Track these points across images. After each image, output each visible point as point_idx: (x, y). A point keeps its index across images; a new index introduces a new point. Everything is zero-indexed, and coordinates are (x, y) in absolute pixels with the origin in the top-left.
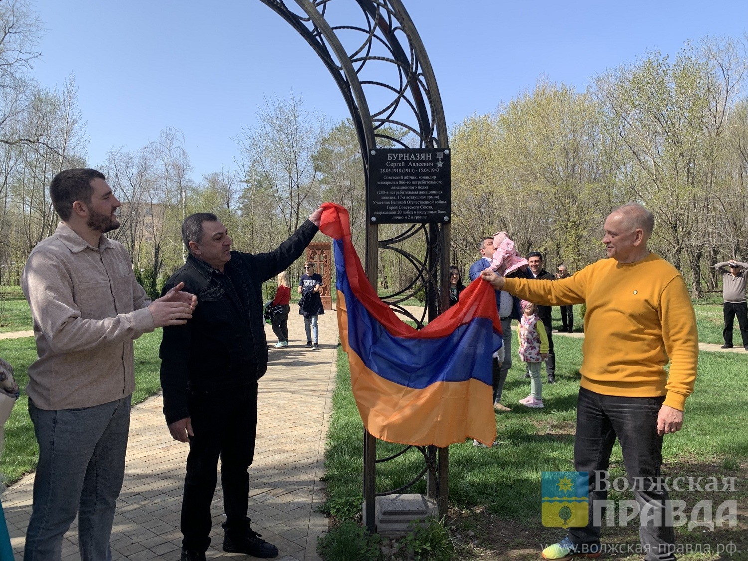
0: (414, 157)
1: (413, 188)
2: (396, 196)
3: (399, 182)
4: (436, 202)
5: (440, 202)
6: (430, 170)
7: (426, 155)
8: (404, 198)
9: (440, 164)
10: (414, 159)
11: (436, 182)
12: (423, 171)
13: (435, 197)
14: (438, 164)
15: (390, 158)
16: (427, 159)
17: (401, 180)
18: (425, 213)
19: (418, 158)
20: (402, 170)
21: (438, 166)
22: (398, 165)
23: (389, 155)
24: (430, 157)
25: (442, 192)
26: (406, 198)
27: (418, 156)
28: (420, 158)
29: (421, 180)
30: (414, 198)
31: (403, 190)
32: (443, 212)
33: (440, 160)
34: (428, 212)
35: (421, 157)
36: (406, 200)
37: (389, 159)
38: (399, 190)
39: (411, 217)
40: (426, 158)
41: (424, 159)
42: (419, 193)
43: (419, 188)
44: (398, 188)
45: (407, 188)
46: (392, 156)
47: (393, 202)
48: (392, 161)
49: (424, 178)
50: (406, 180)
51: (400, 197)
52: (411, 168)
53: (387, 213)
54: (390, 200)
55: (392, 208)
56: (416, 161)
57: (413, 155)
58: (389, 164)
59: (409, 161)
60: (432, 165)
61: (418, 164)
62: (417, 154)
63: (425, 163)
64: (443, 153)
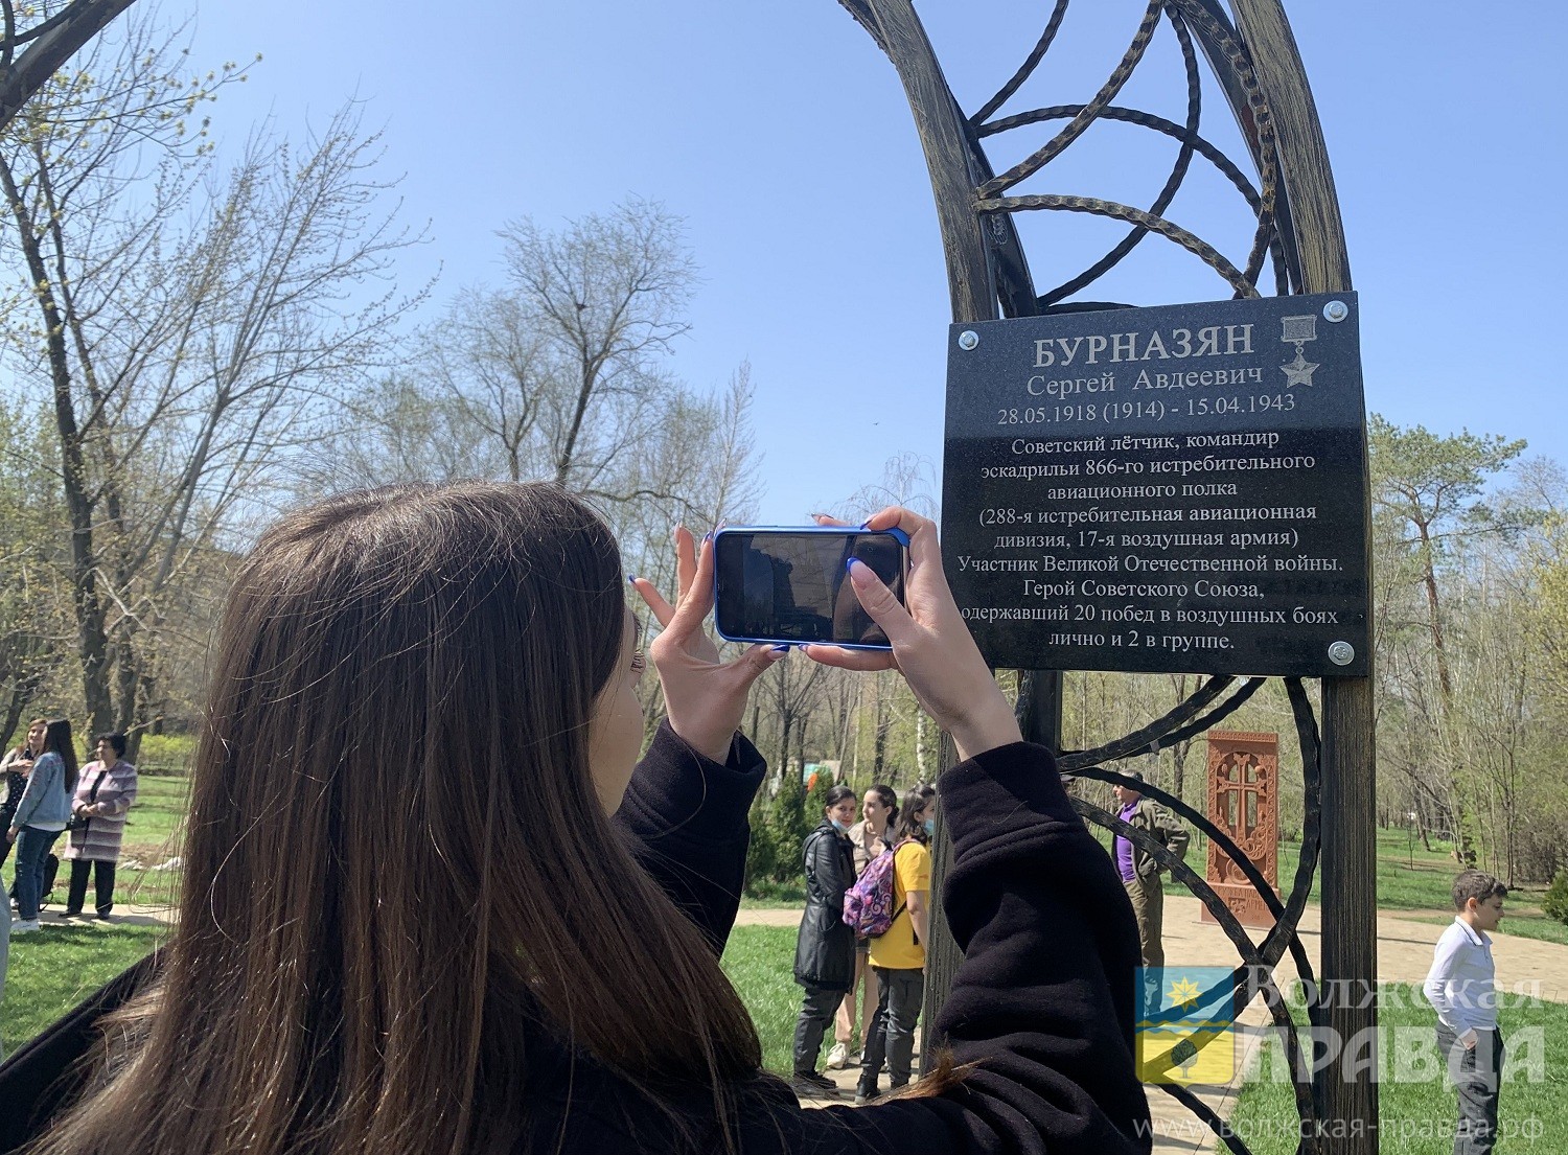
0: (1161, 348)
1: (1157, 491)
2: (1072, 534)
3: (1083, 467)
4: (1280, 565)
5: (1303, 563)
6: (1243, 402)
7: (1223, 335)
8: (1111, 541)
9: (1300, 373)
10: (1164, 355)
11: (1277, 463)
12: (1211, 405)
13: (1273, 539)
14: (1288, 372)
15: (1045, 358)
16: (1231, 351)
17: (1095, 456)
18: (1218, 618)
19: (1181, 349)
20: (1099, 412)
22: (1083, 386)
23: (1039, 343)
24: (1247, 339)
25: (1312, 513)
26: (1118, 541)
27: (1184, 343)
28: (1195, 350)
29: (1196, 453)
30: (1161, 541)
31: (1106, 504)
32: (1321, 617)
33: (1299, 351)
34: (1238, 617)
35: (1196, 344)
36: (1121, 552)
37: (1039, 363)
38: (1084, 505)
39: (1142, 640)
40: (1222, 346)
41: (1215, 352)
42: (1186, 515)
43: (1189, 490)
44: (1083, 494)
45: (1125, 492)
46: (1057, 349)
47: (1051, 564)
48: (1055, 372)
49: (1215, 441)
50: (1121, 457)
51: (1088, 539)
52: (1144, 396)
53: (1023, 614)
54: (1038, 553)
55: (1048, 590)
56: (1170, 367)
57: (1156, 337)
58: (1038, 386)
59: (1138, 366)
60: (1259, 380)
61: (1184, 377)
62: (1175, 333)
63: (1218, 373)
64: (1315, 318)
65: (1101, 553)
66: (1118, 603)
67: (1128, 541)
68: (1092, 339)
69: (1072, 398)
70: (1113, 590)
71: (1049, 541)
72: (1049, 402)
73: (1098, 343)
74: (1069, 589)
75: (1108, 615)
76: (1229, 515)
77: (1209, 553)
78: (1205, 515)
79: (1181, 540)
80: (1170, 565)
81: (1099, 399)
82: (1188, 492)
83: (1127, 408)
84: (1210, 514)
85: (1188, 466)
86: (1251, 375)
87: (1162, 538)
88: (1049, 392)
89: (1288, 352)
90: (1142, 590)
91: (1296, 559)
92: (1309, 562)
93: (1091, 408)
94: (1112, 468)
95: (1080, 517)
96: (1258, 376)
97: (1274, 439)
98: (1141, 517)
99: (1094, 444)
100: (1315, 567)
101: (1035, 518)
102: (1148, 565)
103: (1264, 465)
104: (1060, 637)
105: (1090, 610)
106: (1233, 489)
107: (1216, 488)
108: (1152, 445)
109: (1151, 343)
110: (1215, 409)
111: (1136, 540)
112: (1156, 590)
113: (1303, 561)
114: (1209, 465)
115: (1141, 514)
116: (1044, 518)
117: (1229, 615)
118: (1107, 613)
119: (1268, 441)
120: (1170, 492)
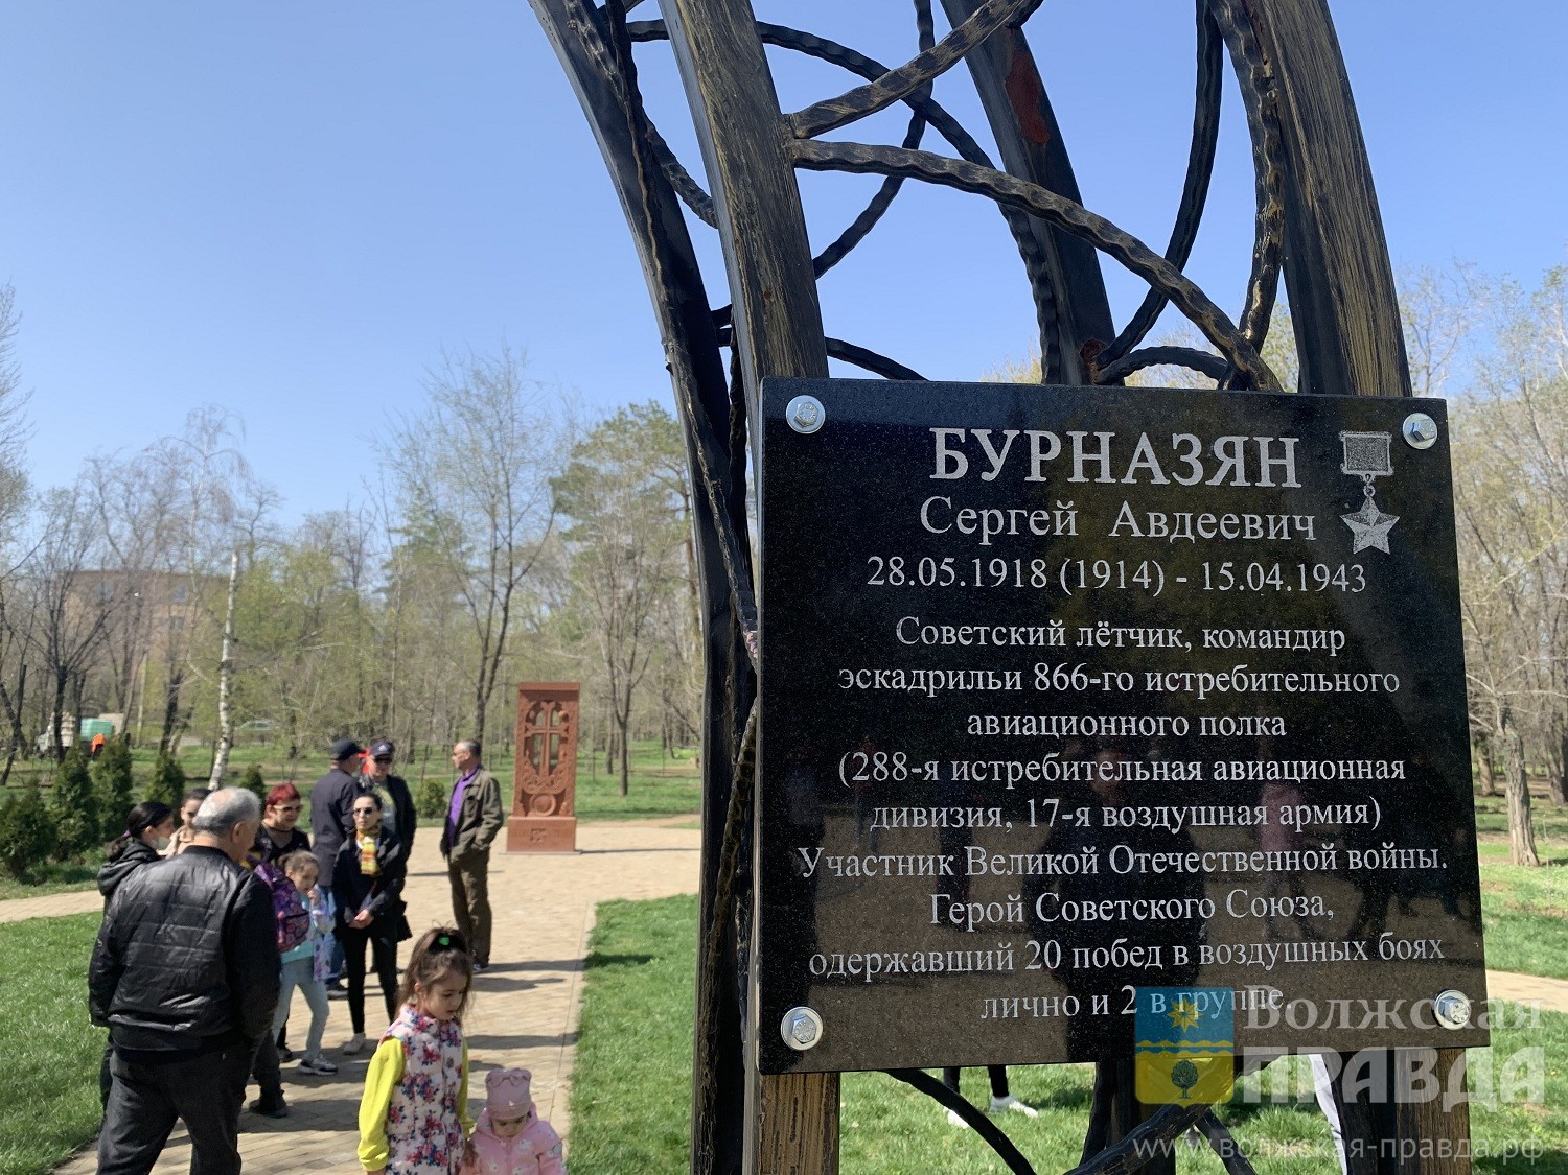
0: (1153, 463)
1: (1158, 726)
2: (1013, 804)
3: (1028, 677)
4: (1355, 860)
5: (1390, 857)
6: (1289, 575)
7: (1251, 453)
8: (1084, 817)
9: (1372, 530)
10: (1160, 478)
11: (1344, 683)
12: (1240, 577)
13: (1343, 814)
14: (1354, 526)
15: (951, 464)
16: (1266, 481)
17: (1052, 656)
18: (1264, 954)
19: (1187, 471)
20: (1052, 573)
21: (1360, 545)
22: (1022, 522)
23: (940, 434)
24: (1289, 461)
25: (1399, 771)
26: (1097, 817)
27: (1192, 458)
28: (1210, 470)
29: (1219, 660)
30: (1169, 817)
31: (1072, 749)
32: (1420, 949)
33: (1369, 491)
34: (1296, 954)
35: (1210, 464)
36: (1103, 838)
37: (941, 472)
38: (1032, 749)
40: (1253, 472)
42: (1207, 771)
43: (1213, 726)
44: (1030, 727)
45: (1102, 726)
46: (972, 448)
47: (979, 861)
48: (971, 492)
49: (1248, 639)
50: (1095, 660)
51: (1043, 813)
52: (1127, 551)
53: (931, 962)
54: (953, 841)
55: (974, 914)
56: (1172, 500)
57: (1144, 444)
58: (940, 515)
59: (1117, 494)
60: (1311, 536)
61: (1194, 521)
62: (1177, 439)
63: (1247, 517)
64: (1389, 438)
68: (1035, 436)
69: (1004, 546)
70: (1092, 911)
71: (973, 818)
72: (964, 549)
73: (1045, 446)
74: (1013, 910)
76: (1273, 771)
78: (1238, 771)
79: (1202, 817)
81: (1054, 549)
82: (1209, 730)
83: (1102, 570)
84: (1246, 770)
85: (1206, 682)
86: (1299, 527)
87: (1170, 813)
88: (962, 528)
89: (1350, 495)
90: (1141, 910)
91: (1379, 849)
92: (1398, 855)
93: (1038, 565)
94: (1079, 679)
95: (1027, 771)
96: (1310, 528)
97: (1338, 639)
99: (1046, 633)
100: (1408, 863)
101: (945, 770)
102: (1148, 862)
103: (1325, 686)
104: (1000, 1004)
105: (1052, 949)
106: (1280, 728)
107: (1254, 723)
108: (1146, 641)
109: (1137, 454)
110: (1246, 583)
111: (1128, 816)
112: (1163, 908)
113: (1389, 854)
114: (1240, 682)
115: (1133, 768)
116: (961, 771)
117: (1282, 949)
118: (1081, 954)
119: (1328, 643)
120: (1181, 729)
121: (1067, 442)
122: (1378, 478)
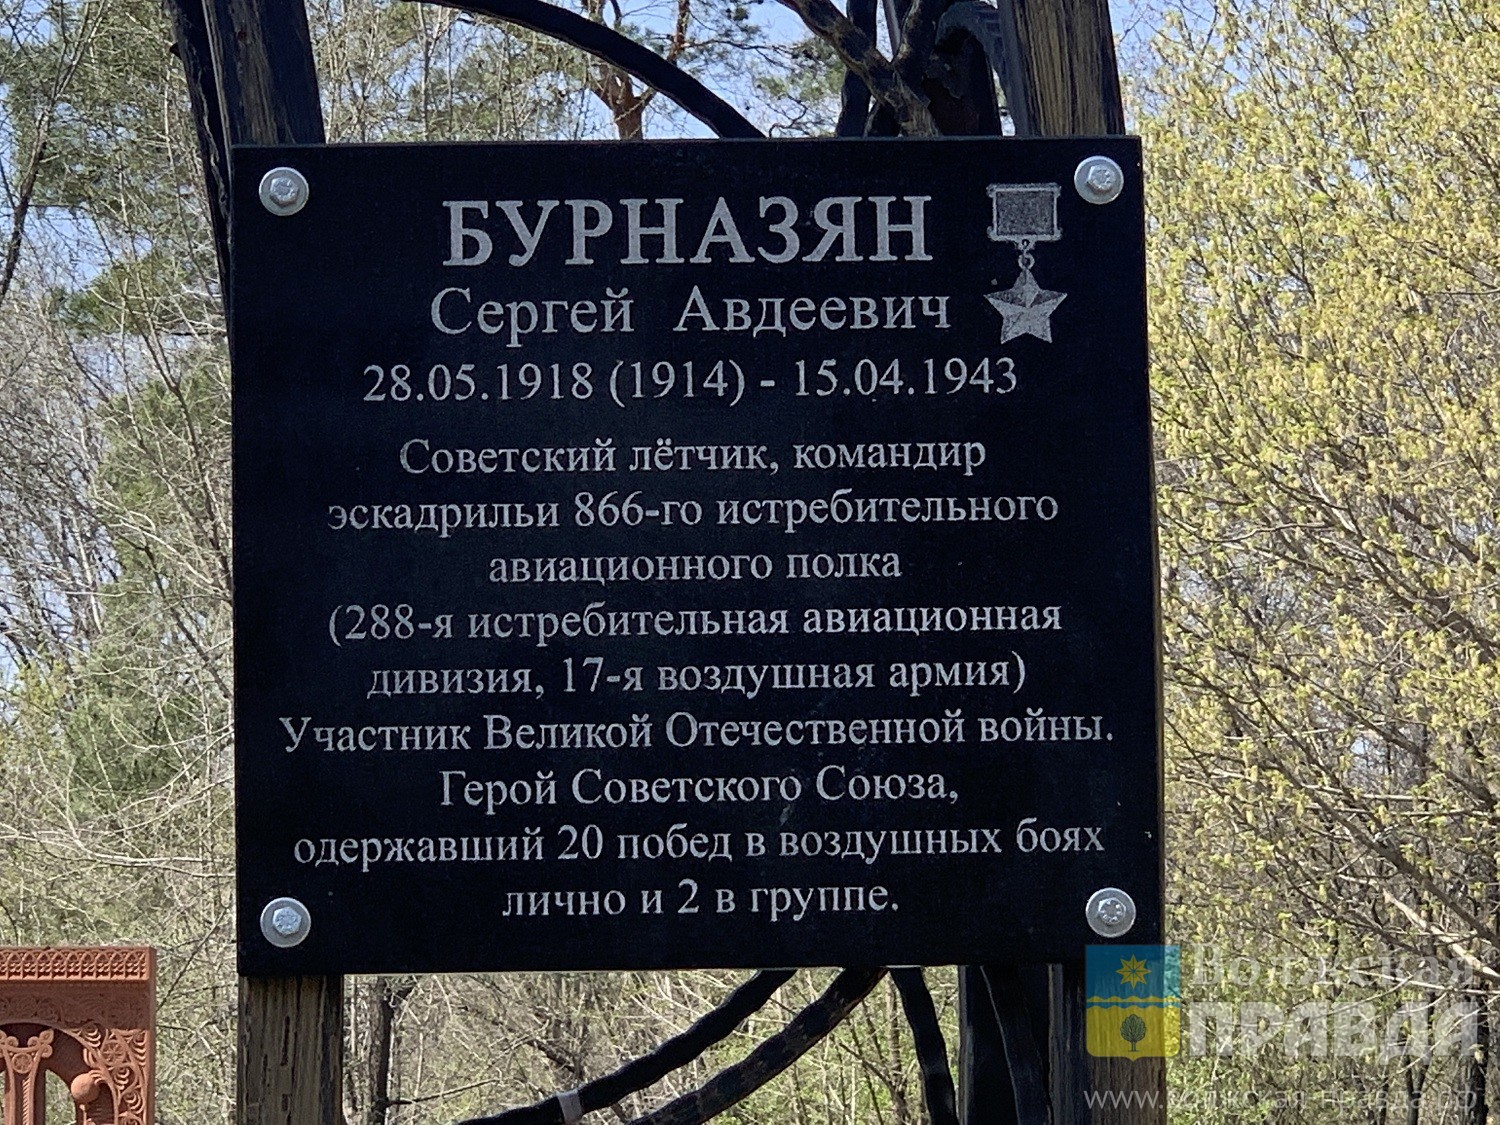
0: (733, 237)
1: (732, 568)
2: (546, 663)
3: (567, 511)
4: (990, 730)
5: (1036, 726)
6: (913, 374)
7: (866, 218)
8: (634, 680)
9: (1027, 312)
10: (742, 256)
11: (982, 509)
12: (846, 378)
13: (975, 674)
14: (1004, 309)
15: (471, 247)
16: (883, 254)
17: (597, 484)
18: (863, 845)
19: (778, 244)
20: (600, 380)
21: (1010, 333)
23: (456, 208)
24: (917, 228)
25: (1053, 619)
27: (784, 228)
28: (809, 242)
29: (816, 484)
30: (741, 678)
31: (623, 596)
32: (1071, 838)
33: (1026, 262)
34: (906, 843)
35: (810, 235)
37: (457, 257)
39: (706, 899)
40: (867, 242)
41: (849, 254)
42: (796, 621)
43: (803, 566)
46: (498, 226)
49: (855, 457)
50: (653, 487)
51: (583, 675)
52: (702, 349)
54: (469, 710)
55: (493, 794)
57: (722, 211)
58: (456, 311)
59: (687, 275)
60: (943, 323)
61: (785, 308)
62: (765, 204)
63: (857, 301)
64: (1056, 191)
65: (612, 706)
66: (650, 819)
67: (670, 679)
68: (579, 207)
69: (538, 347)
70: (643, 791)
71: (494, 681)
72: (487, 353)
73: (592, 219)
74: (543, 790)
75: (634, 847)
76: (884, 621)
77: (847, 705)
78: (836, 621)
79: (788, 678)
80: (764, 733)
81: (600, 350)
82: (798, 570)
83: (664, 374)
84: (847, 620)
85: (797, 511)
86: (927, 312)
87: (745, 672)
88: (485, 327)
89: (1002, 266)
90: (705, 790)
91: (1022, 716)
92: (1047, 724)
93: (582, 370)
94: (633, 514)
95: (565, 625)
96: (942, 312)
97: (975, 454)
98: (699, 627)
99: (591, 455)
100: (1060, 734)
101: (461, 626)
102: (716, 733)
103: (956, 514)
104: (526, 900)
105: (592, 835)
106: (893, 566)
107: (858, 562)
108: (719, 462)
109: (712, 225)
110: (853, 387)
111: (690, 676)
112: (734, 788)
113: (1035, 722)
114: (842, 511)
115: (699, 618)
116: (482, 626)
117: (888, 838)
118: (629, 843)
119: (962, 459)
120: (762, 571)
121: (620, 216)
122: (1038, 243)
